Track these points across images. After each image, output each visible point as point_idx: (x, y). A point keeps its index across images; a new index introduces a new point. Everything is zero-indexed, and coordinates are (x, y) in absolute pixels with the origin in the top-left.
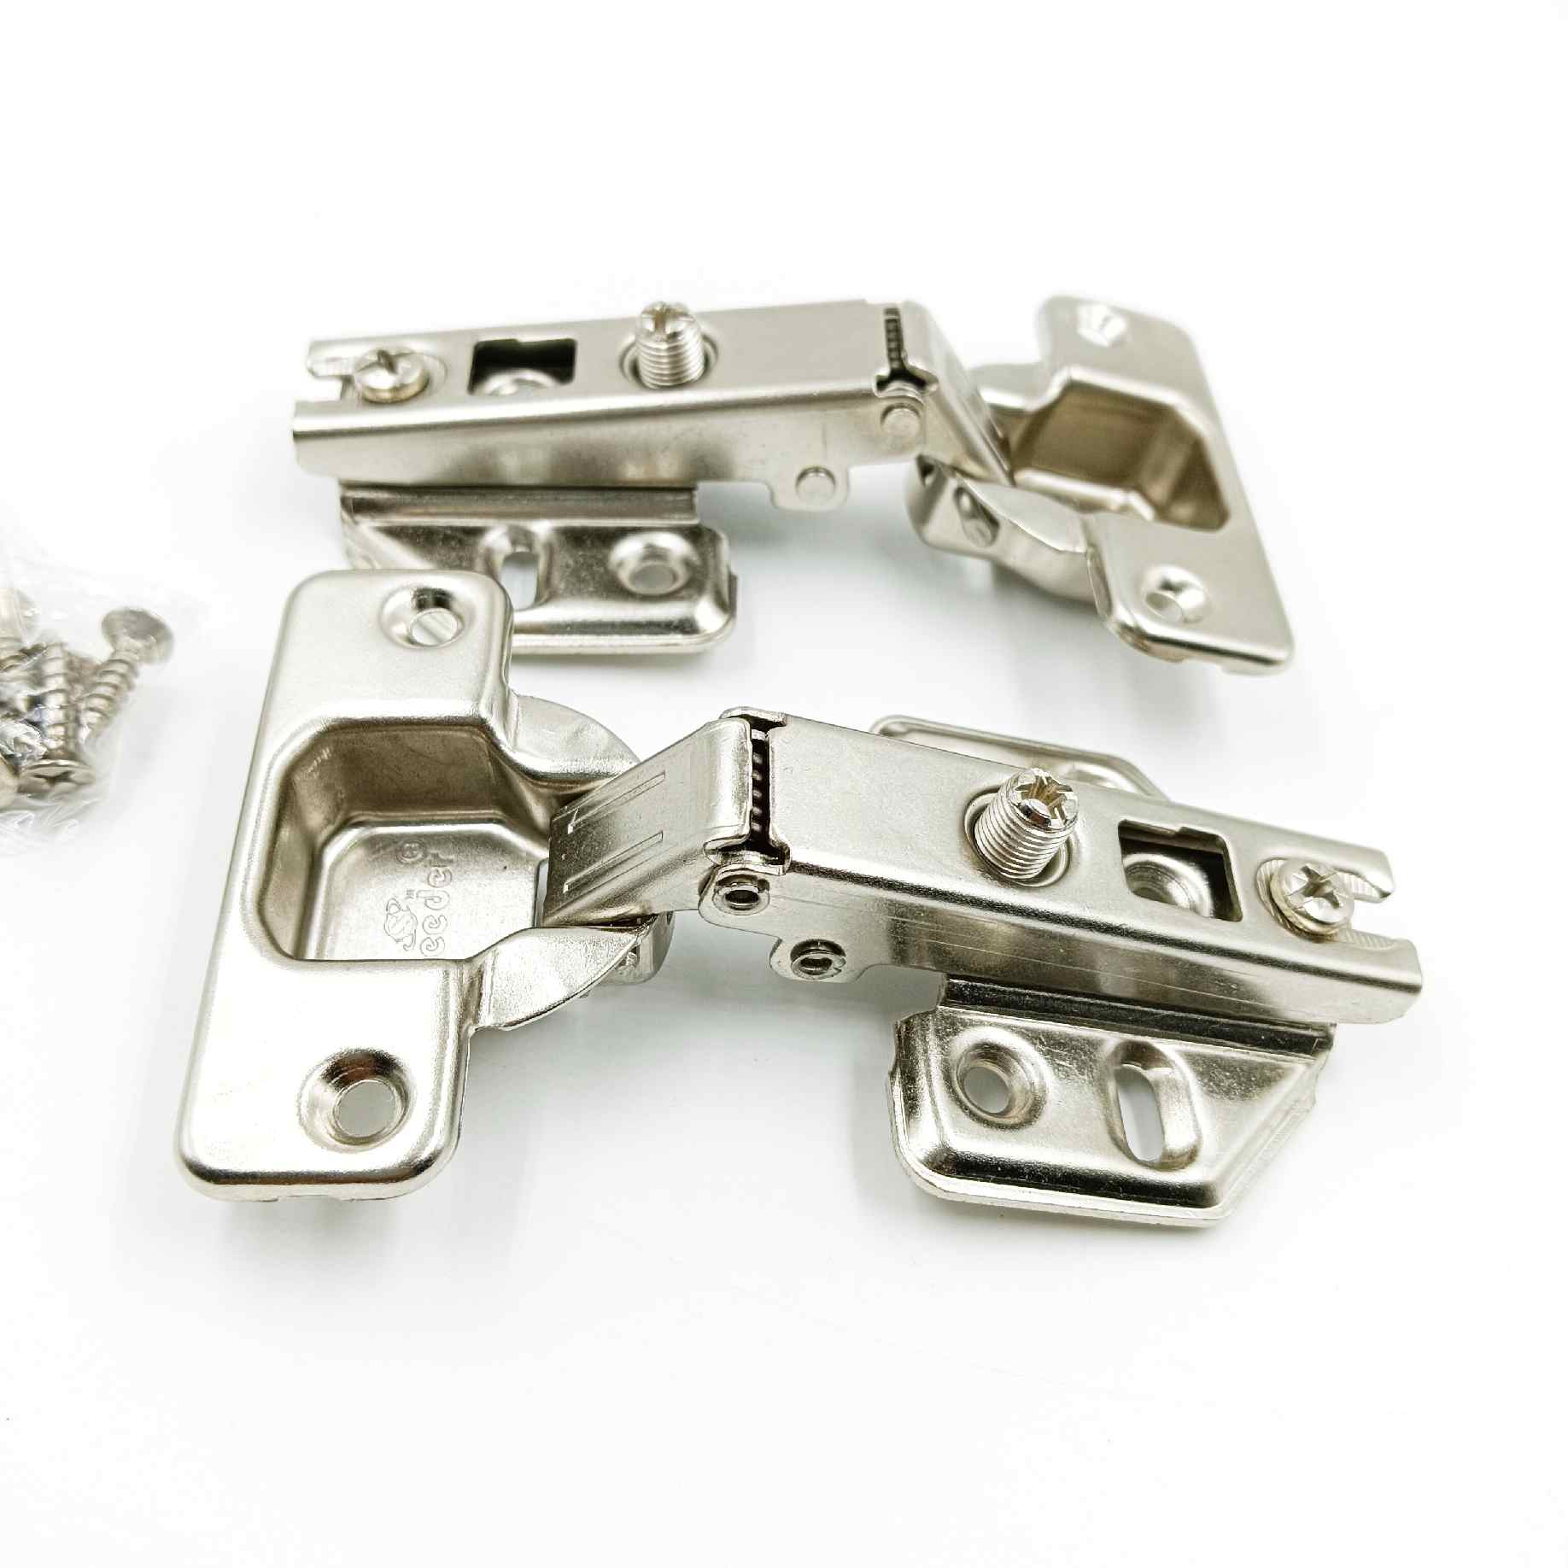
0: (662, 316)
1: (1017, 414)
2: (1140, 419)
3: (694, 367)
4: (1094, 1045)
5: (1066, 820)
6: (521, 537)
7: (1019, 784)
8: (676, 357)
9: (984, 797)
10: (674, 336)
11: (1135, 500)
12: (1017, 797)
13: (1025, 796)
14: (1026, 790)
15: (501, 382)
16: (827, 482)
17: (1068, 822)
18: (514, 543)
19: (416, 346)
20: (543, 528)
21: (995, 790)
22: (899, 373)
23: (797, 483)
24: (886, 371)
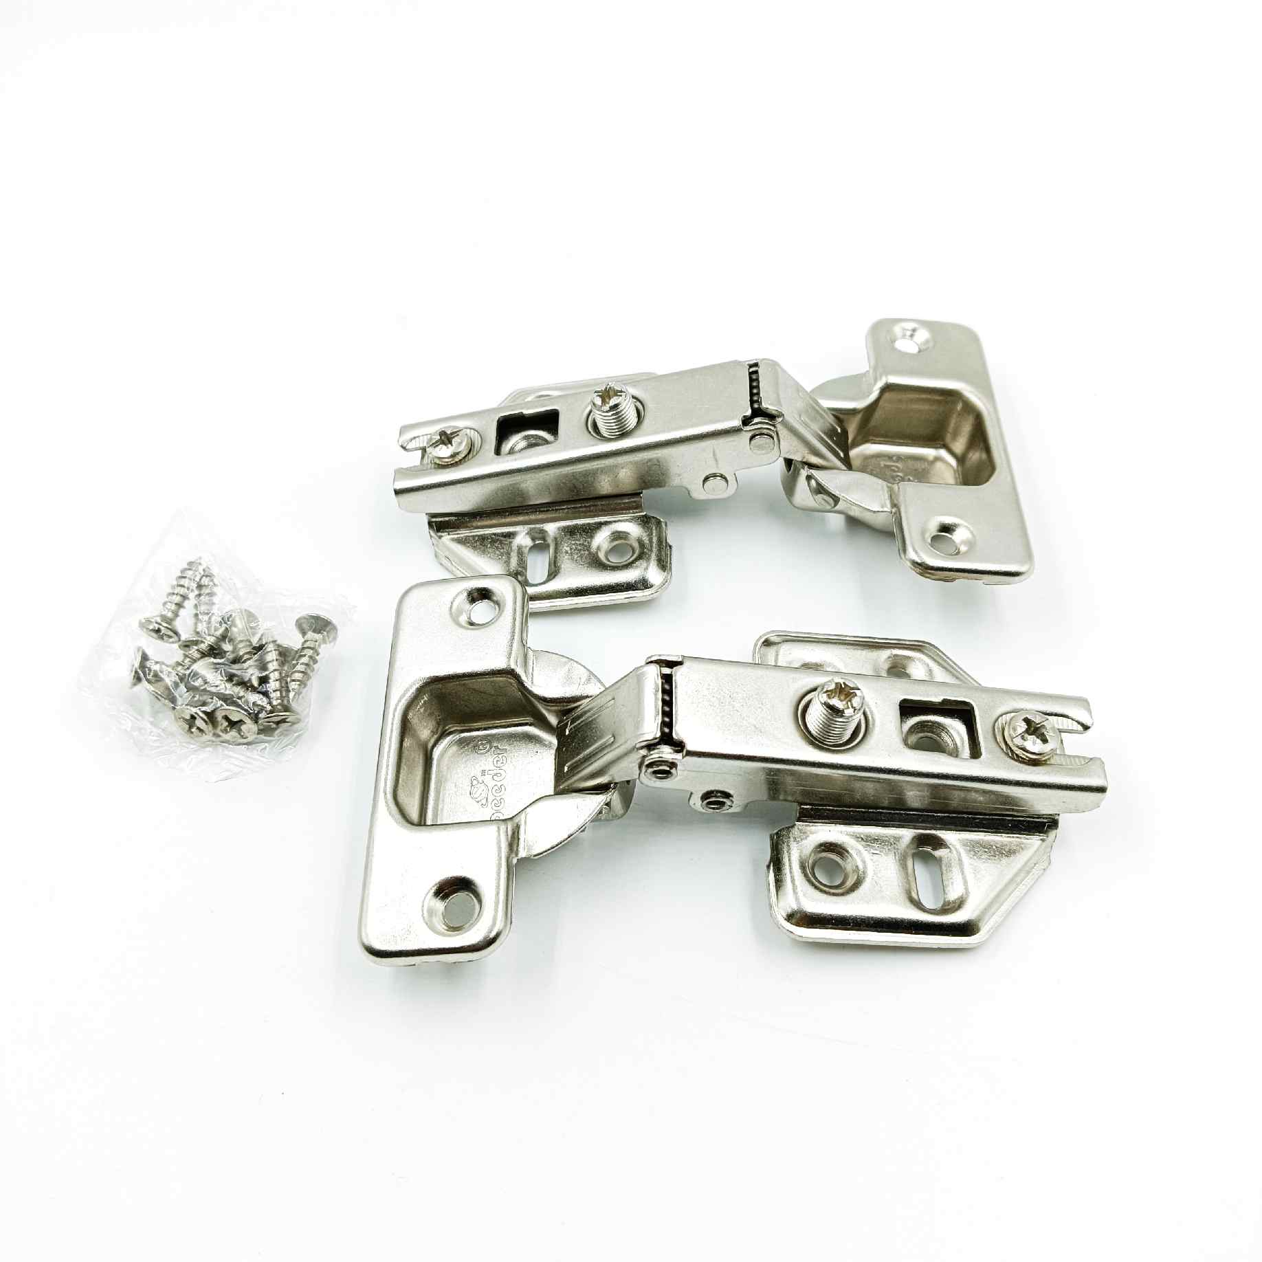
0: (606, 394)
1: (853, 412)
2: (939, 402)
3: (632, 420)
4: (897, 839)
5: (855, 710)
6: (538, 535)
7: (825, 690)
8: (620, 419)
9: (810, 695)
10: (616, 406)
11: (943, 453)
12: (824, 698)
13: (829, 697)
14: (830, 694)
16: (723, 482)
17: (856, 711)
18: (533, 539)
19: (463, 424)
20: (552, 528)
21: (814, 690)
22: (757, 412)
23: (703, 485)
24: (749, 413)
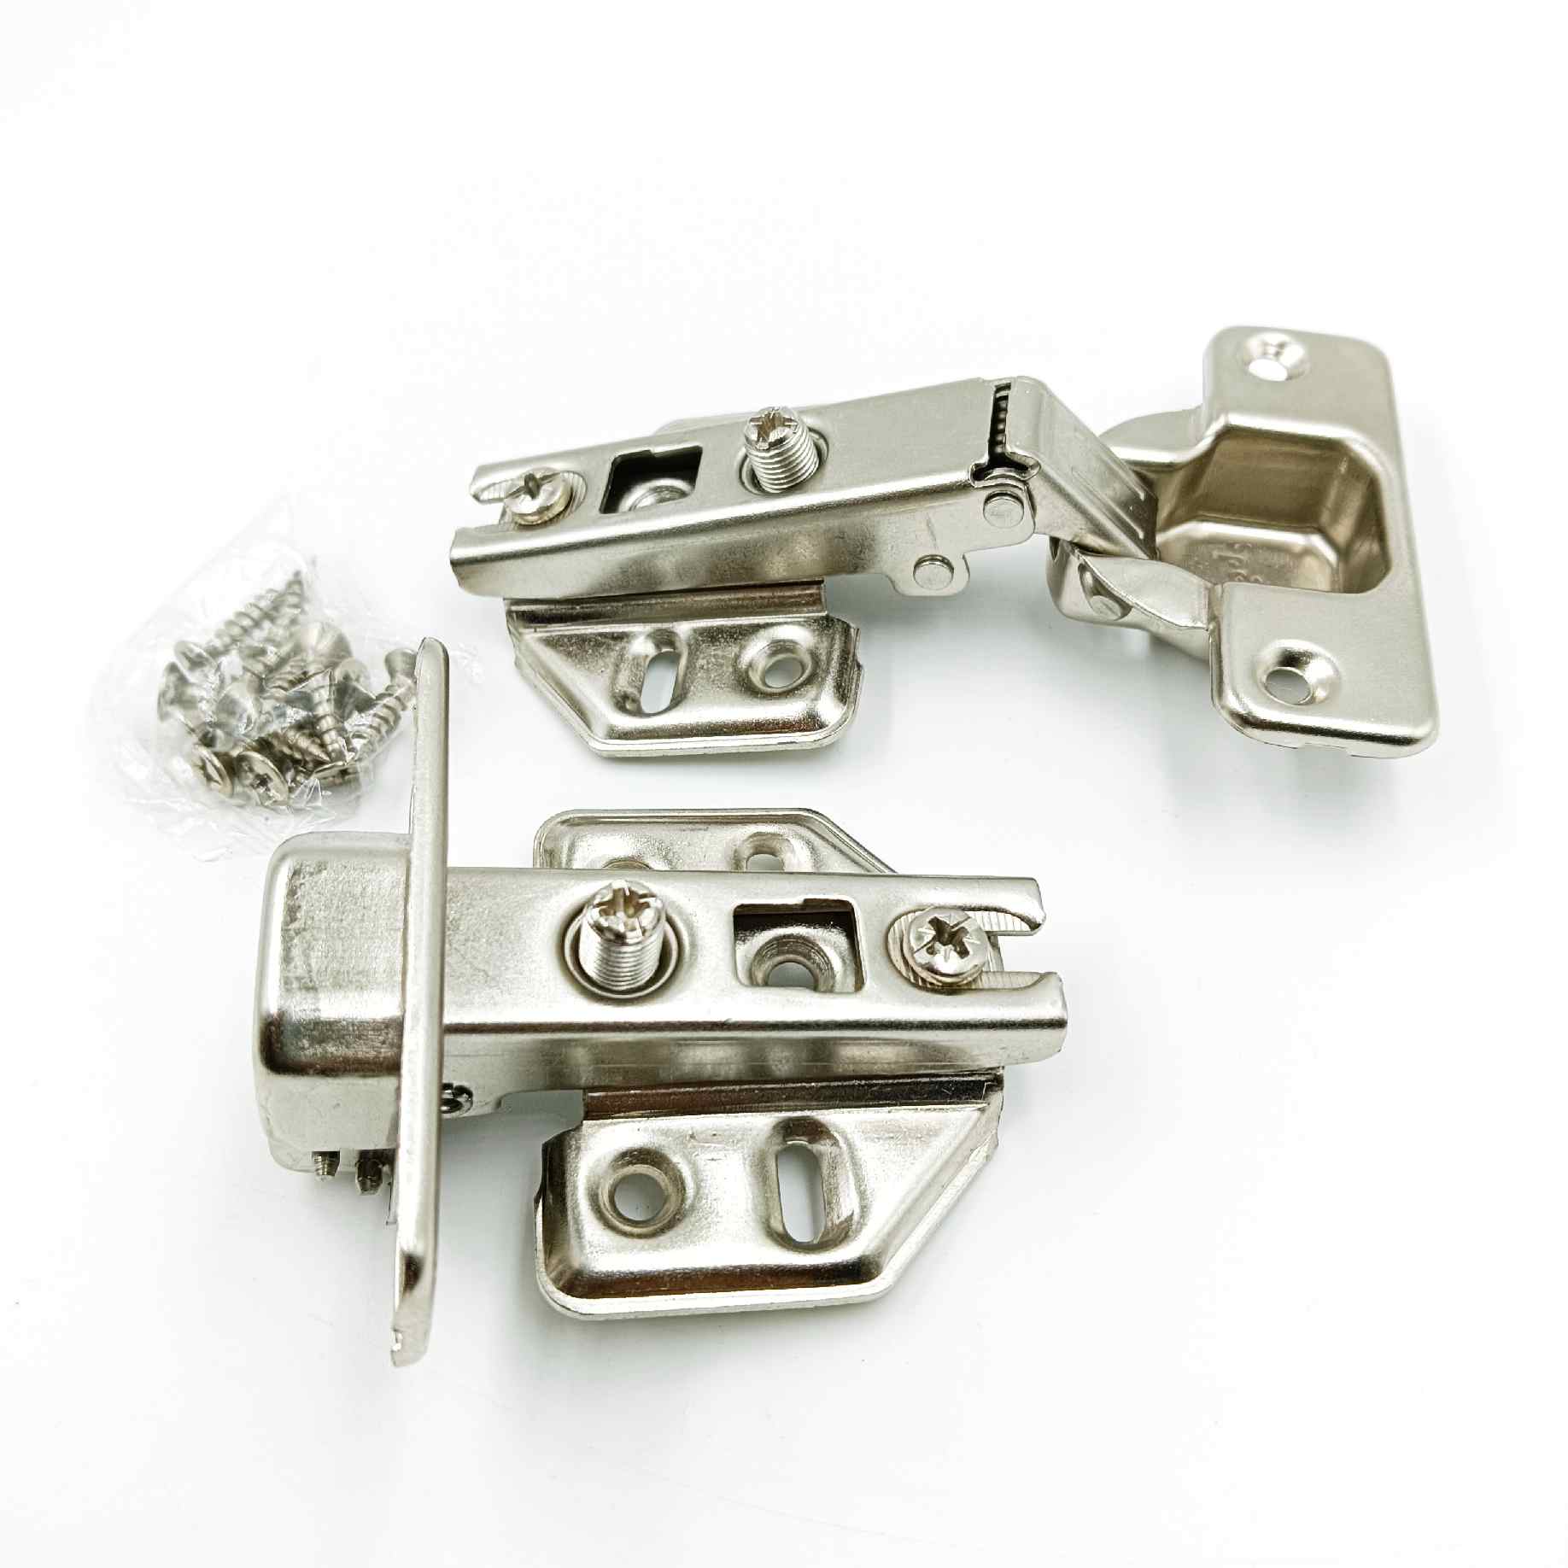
0: (768, 422)
1: (1170, 468)
2: (1312, 459)
3: (808, 463)
6: (665, 640)
8: (787, 463)
10: (780, 441)
11: (1316, 541)
15: (640, 495)
16: (945, 570)
18: (658, 646)
19: (558, 466)
20: (684, 629)
22: (999, 460)
23: (914, 572)
24: (984, 459)
